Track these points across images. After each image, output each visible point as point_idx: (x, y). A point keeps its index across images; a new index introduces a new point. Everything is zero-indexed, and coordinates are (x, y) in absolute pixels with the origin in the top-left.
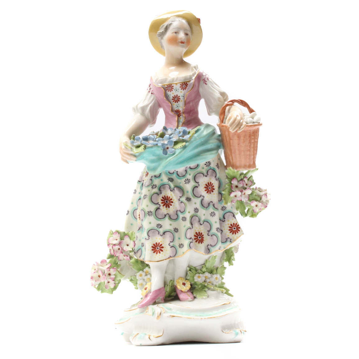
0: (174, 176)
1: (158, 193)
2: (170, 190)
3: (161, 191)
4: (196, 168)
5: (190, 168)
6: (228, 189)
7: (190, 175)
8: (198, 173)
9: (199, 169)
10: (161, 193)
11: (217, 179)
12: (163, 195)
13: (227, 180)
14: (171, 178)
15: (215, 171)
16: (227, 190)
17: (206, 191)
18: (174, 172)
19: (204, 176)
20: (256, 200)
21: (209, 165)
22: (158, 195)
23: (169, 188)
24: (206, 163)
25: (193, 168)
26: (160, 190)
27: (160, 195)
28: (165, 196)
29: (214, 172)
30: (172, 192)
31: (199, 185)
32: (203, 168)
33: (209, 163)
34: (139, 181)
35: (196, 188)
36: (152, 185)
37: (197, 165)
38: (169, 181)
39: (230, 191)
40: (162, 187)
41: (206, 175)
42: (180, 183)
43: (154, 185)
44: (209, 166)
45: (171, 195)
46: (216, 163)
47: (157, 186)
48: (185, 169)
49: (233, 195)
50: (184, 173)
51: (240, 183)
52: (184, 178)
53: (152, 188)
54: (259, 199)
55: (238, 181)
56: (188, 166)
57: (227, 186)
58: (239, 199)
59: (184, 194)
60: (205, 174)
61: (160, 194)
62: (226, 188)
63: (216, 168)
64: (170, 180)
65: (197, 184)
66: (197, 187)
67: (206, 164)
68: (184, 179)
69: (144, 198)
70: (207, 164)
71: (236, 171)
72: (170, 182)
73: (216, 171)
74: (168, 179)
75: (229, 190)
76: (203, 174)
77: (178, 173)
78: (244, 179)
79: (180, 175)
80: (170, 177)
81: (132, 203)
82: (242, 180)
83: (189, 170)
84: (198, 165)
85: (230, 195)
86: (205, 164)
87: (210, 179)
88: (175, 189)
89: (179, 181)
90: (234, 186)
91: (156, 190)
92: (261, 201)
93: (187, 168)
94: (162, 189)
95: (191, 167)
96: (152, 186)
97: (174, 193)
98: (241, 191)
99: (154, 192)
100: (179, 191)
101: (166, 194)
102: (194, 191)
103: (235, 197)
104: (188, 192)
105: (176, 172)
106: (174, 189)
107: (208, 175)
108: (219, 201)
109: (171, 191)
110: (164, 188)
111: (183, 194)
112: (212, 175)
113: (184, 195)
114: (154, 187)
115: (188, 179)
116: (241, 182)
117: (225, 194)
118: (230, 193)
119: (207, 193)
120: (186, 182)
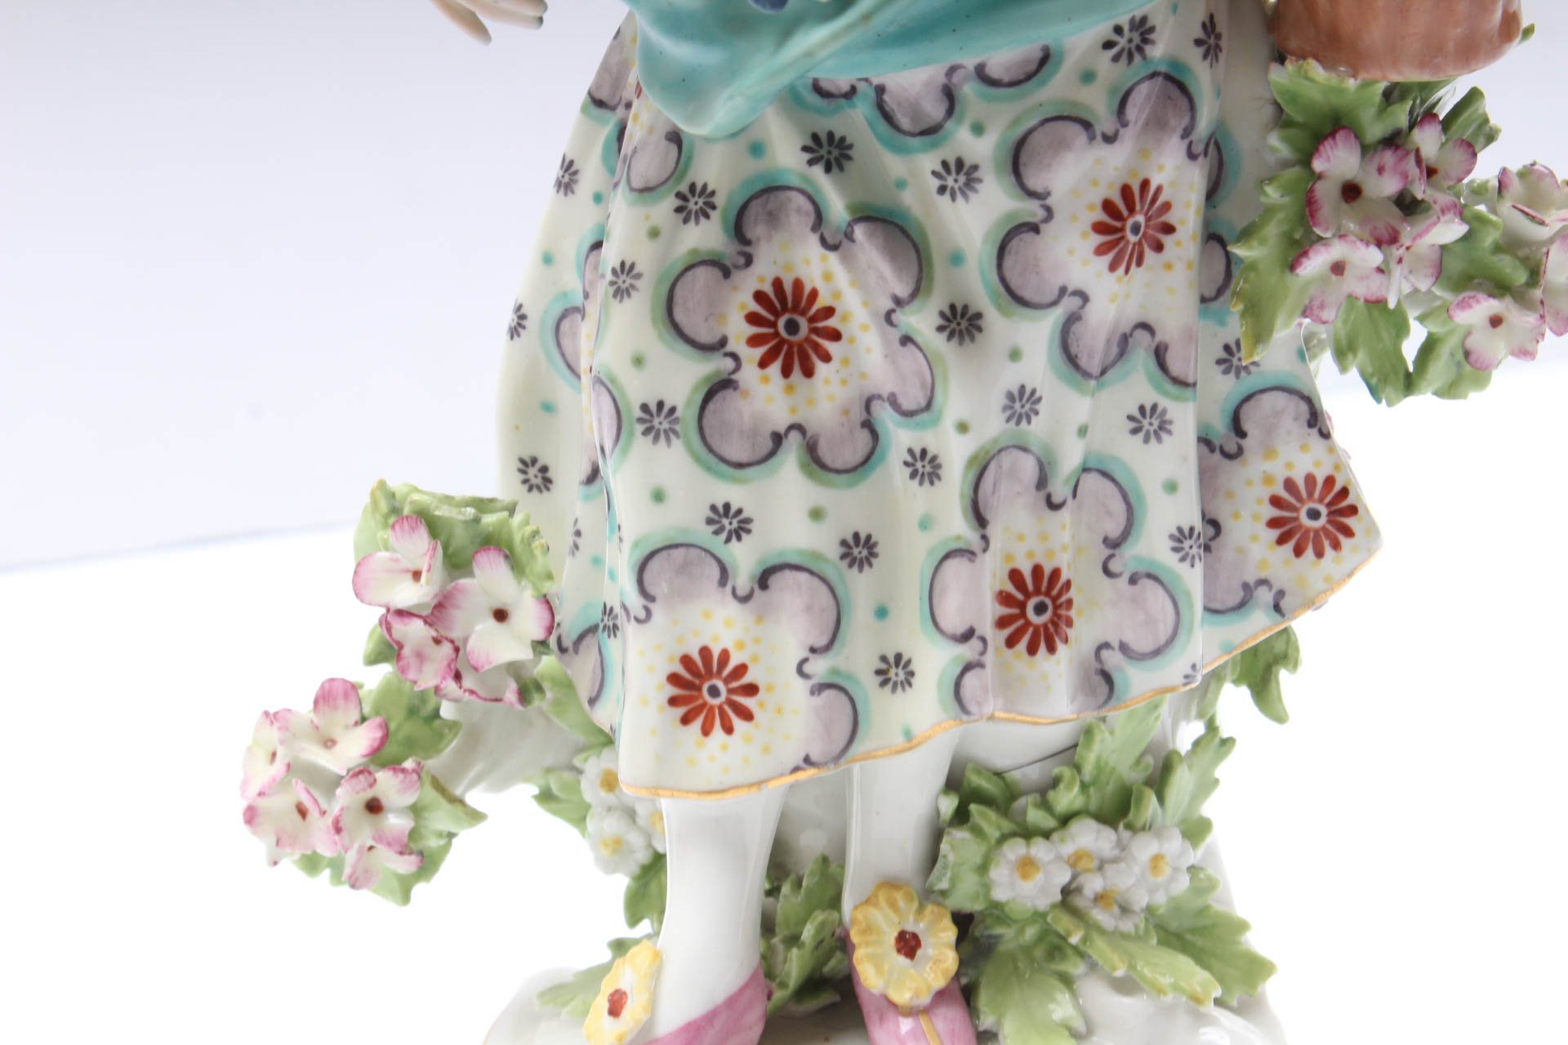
0: (856, 121)
1: (728, 263)
2: (814, 239)
3: (748, 243)
4: (1029, 77)
5: (981, 74)
6: (1280, 216)
7: (978, 129)
8: (1047, 121)
9: (1057, 88)
10: (749, 261)
11: (1198, 148)
12: (761, 280)
13: (1278, 145)
14: (831, 135)
15: (1183, 88)
16: (1273, 230)
17: (1108, 258)
18: (853, 90)
19: (1092, 138)
20: (1500, 288)
21: (1140, 49)
22: (726, 273)
23: (811, 219)
24: (1118, 30)
25: (1006, 79)
26: (738, 231)
27: (738, 276)
28: (778, 284)
29: (1176, 93)
30: (832, 257)
31: (1049, 211)
32: (1088, 77)
33: (1143, 29)
34: (599, 103)
35: (1028, 237)
36: (684, 188)
37: (1038, 55)
38: (811, 162)
39: (1297, 236)
40: (754, 207)
41: (1110, 132)
42: (901, 184)
43: (692, 187)
44: (1137, 58)
45: (828, 277)
46: (1200, 16)
47: (719, 200)
48: (942, 79)
49: (1316, 263)
50: (934, 110)
51: (1381, 170)
52: (934, 146)
53: (679, 210)
54: (1521, 277)
55: (1366, 150)
56: (970, 62)
57: (1273, 193)
58: (1361, 290)
59: (931, 279)
60: (1105, 121)
61: (737, 267)
62: (1269, 211)
63: (1193, 57)
64: (823, 152)
65: (1032, 210)
66: (1034, 228)
67: (1116, 38)
68: (928, 162)
69: (620, 293)
70: (1122, 42)
71: (1351, 84)
72: (818, 171)
73: (1192, 89)
74: (805, 149)
75: (1285, 227)
76: (1087, 125)
77: (886, 97)
78: (1416, 132)
79: (905, 122)
80: (823, 125)
81: (548, 259)
82: (1394, 141)
83: (969, 90)
84: (1046, 58)
85: (1292, 267)
86: (1108, 45)
87: (1143, 153)
88: (859, 232)
89: (894, 165)
90: (1327, 193)
91: (707, 235)
92: (1537, 293)
93: (955, 79)
94: (755, 230)
95: (995, 70)
96: (679, 195)
97: (848, 261)
98: (1387, 240)
99: (694, 252)
100: (893, 256)
101: (788, 267)
102: (1008, 262)
103: (1334, 277)
104: (956, 259)
105: (872, 94)
106: (849, 236)
107: (1125, 124)
108: (1204, 300)
109: (824, 242)
110: (773, 219)
111: (919, 281)
112: (1157, 124)
113: (929, 290)
114: (692, 206)
115: (960, 163)
116: (1388, 157)
117: (1252, 266)
118: (1296, 249)
119: (1113, 267)
120: (950, 182)
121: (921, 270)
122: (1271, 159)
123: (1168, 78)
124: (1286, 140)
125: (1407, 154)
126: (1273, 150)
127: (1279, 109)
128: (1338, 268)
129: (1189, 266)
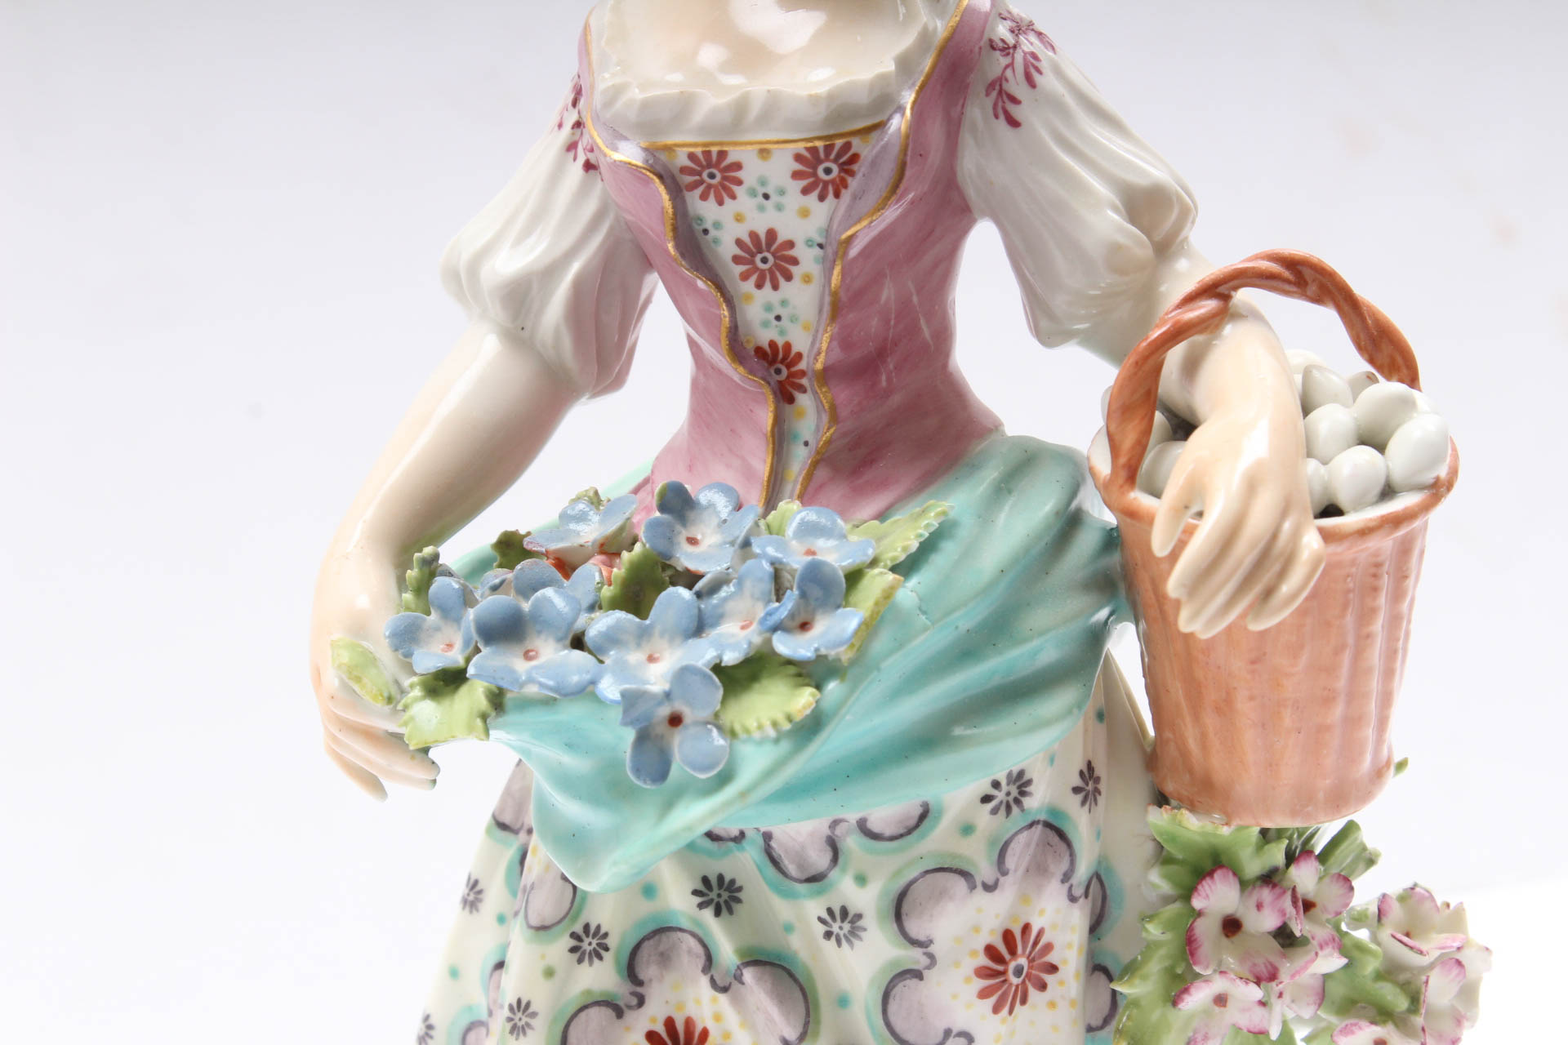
0: (745, 864)
1: (621, 1003)
2: (704, 981)
3: (640, 983)
4: (910, 831)
5: (863, 827)
6: (1162, 952)
7: (861, 880)
8: (927, 872)
9: (937, 841)
10: (641, 1001)
11: (1078, 891)
12: (653, 1020)
13: (1158, 882)
14: (721, 878)
15: (1061, 835)
16: (1155, 967)
17: (993, 1000)
18: (742, 834)
19: (973, 887)
20: (1383, 1014)
21: (1017, 801)
22: (619, 1013)
23: (701, 962)
24: (996, 785)
25: (888, 832)
26: (631, 972)
27: (630, 1016)
28: (670, 1023)
29: (1056, 839)
30: (723, 998)
31: (931, 957)
32: (967, 830)
33: (1021, 782)
34: (503, 826)
35: (912, 983)
36: (578, 928)
37: (918, 811)
38: (701, 906)
39: (1179, 971)
40: (647, 949)
41: (990, 881)
42: (789, 928)
43: (587, 927)
44: (1015, 809)
45: (718, 1018)
47: (611, 942)
48: (827, 832)
49: (1198, 998)
50: (820, 859)
51: (1259, 906)
52: (819, 893)
53: (573, 950)
54: (1402, 1003)
55: (1244, 885)
56: (853, 817)
57: (1154, 930)
58: (1244, 1021)
59: (818, 1022)
60: (985, 870)
61: (630, 1007)
62: (1150, 947)
63: (1072, 805)
64: (713, 895)
65: (914, 957)
66: (918, 975)
67: (994, 792)
68: (814, 908)
69: (517, 1030)
70: (1000, 796)
71: (1225, 831)
72: (708, 914)
73: (1071, 835)
74: (696, 893)
75: (1167, 963)
76: (964, 874)
77: (773, 844)
78: (1293, 870)
79: (792, 869)
80: (713, 869)
81: (454, 973)
82: (1270, 878)
83: (852, 843)
84: (925, 814)
85: (1175, 1003)
86: (986, 799)
87: (1024, 898)
88: (748, 975)
89: (782, 909)
90: (1208, 929)
91: (601, 976)
92: (1419, 1020)
93: (839, 831)
94: (647, 971)
95: (875, 825)
96: (574, 935)
97: (738, 1003)
98: (1266, 977)
99: (588, 992)
100: (781, 999)
101: (680, 1006)
102: (893, 1007)
103: (1217, 1009)
104: (843, 1001)
105: (761, 841)
106: (738, 978)
107: (1004, 873)
108: (1090, 1029)
109: (713, 983)
110: (665, 959)
111: (806, 1024)
112: (1037, 869)
113: (816, 1034)
114: (585, 946)
115: (844, 912)
116: (1266, 894)
117: (1135, 1003)
118: (1178, 985)
119: (996, 1009)
120: (835, 928)
121: (808, 1014)
122: (1152, 896)
123: (1048, 825)
124: (1167, 877)
125: (1284, 892)
126: (1154, 886)
127: (1160, 847)
128: (1221, 1000)
129: (1073, 1003)
